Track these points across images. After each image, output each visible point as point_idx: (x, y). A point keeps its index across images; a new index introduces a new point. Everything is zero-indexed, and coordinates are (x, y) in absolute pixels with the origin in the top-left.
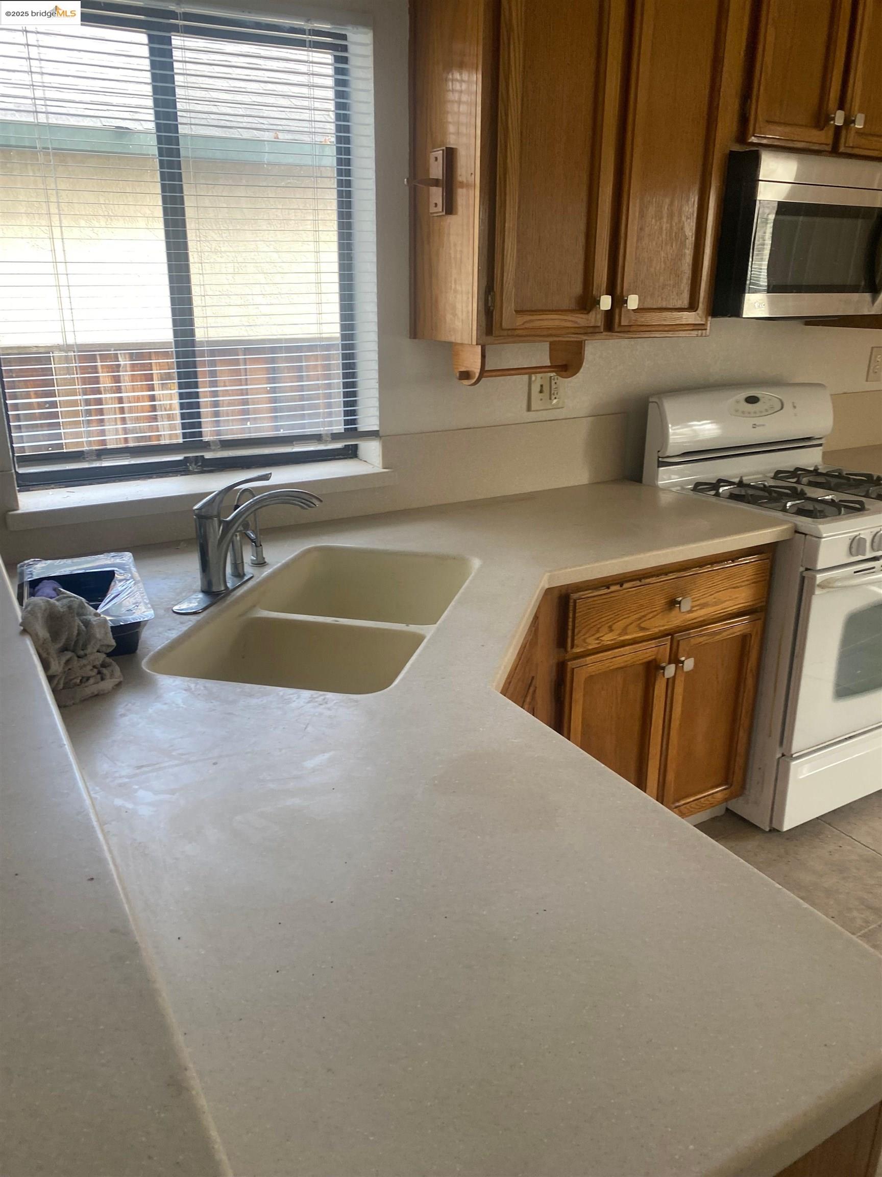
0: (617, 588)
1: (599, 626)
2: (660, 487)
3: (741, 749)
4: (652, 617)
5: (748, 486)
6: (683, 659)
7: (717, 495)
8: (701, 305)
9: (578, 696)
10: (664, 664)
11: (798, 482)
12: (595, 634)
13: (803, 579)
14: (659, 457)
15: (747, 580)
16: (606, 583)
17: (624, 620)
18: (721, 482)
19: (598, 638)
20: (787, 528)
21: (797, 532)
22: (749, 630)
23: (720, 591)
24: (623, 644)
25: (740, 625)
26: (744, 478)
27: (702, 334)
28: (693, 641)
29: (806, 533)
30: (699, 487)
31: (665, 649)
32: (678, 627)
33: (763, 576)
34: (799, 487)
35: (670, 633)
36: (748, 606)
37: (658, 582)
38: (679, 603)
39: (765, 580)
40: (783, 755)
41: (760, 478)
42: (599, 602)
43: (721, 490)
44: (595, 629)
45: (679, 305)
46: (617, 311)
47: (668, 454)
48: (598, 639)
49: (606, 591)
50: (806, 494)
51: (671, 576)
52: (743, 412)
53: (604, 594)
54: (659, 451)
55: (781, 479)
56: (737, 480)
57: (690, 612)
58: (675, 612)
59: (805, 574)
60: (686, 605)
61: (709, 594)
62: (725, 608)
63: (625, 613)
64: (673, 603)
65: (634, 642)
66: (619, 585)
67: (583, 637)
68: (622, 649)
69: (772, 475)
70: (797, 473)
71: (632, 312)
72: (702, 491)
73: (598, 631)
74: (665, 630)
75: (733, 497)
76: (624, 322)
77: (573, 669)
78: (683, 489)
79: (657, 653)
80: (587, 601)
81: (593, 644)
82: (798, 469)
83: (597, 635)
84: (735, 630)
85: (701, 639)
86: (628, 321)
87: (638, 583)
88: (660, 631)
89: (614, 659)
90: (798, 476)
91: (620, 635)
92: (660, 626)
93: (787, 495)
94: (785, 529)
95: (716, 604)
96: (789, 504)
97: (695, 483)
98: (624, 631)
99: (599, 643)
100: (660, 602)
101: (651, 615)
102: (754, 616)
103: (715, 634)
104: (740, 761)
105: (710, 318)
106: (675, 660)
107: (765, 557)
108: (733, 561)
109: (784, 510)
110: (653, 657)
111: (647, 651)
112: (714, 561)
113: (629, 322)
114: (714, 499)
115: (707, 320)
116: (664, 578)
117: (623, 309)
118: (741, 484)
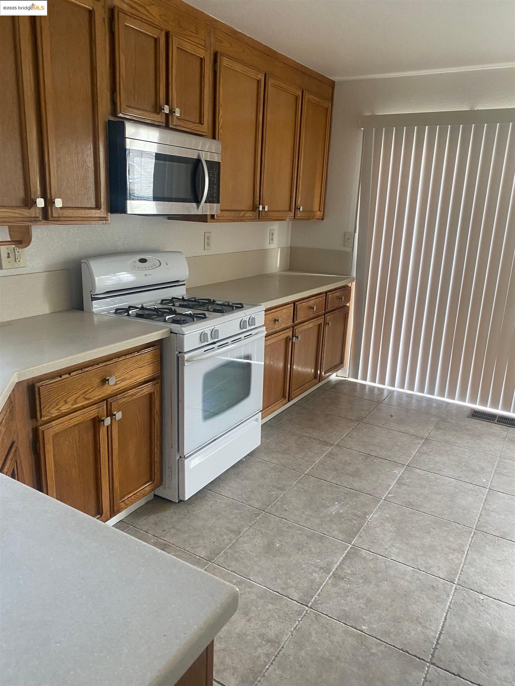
0: (67, 376)
1: (57, 401)
2: (95, 312)
3: (157, 459)
4: (93, 391)
5: (146, 309)
6: (115, 413)
7: (129, 315)
8: (102, 206)
9: (49, 447)
10: (103, 418)
11: (174, 305)
12: (56, 407)
13: (178, 358)
14: (91, 295)
15: (148, 362)
16: (59, 374)
17: (74, 395)
18: (130, 307)
19: (58, 408)
20: (166, 331)
21: (171, 332)
22: (152, 390)
23: (132, 370)
24: (75, 410)
25: (147, 389)
26: (144, 305)
27: (106, 223)
28: (120, 402)
29: (176, 333)
30: (118, 311)
31: (103, 409)
32: (110, 394)
33: (156, 359)
34: (173, 308)
35: (105, 399)
36: (150, 377)
37: (92, 370)
38: (108, 380)
39: (158, 361)
40: (180, 457)
41: (153, 304)
42: (55, 386)
43: (130, 312)
44: (55, 403)
45: (89, 206)
46: (49, 208)
47: (96, 293)
48: (57, 410)
49: (59, 379)
50: (176, 311)
51: (101, 365)
52: (138, 268)
53: (59, 381)
54: (91, 292)
55: (165, 304)
56: (140, 306)
57: (116, 384)
58: (106, 386)
59: (179, 355)
60: (112, 381)
61: (125, 373)
62: (137, 380)
63: (74, 391)
64: (104, 381)
65: (83, 407)
66: (68, 375)
67: (47, 410)
68: (75, 413)
69: (160, 302)
70: (173, 300)
71: (59, 209)
72: (120, 313)
73: (57, 405)
74: (102, 397)
75: (138, 316)
76: (55, 215)
77: (43, 431)
78: (109, 313)
79: (99, 412)
80: (47, 387)
81: (55, 413)
82: (173, 298)
83: (57, 407)
84: (144, 391)
85: (125, 400)
86: (57, 215)
87: (80, 371)
88: (99, 399)
89: (71, 420)
90: (173, 302)
91: (73, 405)
92: (98, 396)
93: (166, 312)
94: (165, 331)
95: (131, 378)
96: (167, 318)
97: (115, 309)
98: (75, 402)
99: (59, 412)
100: (96, 381)
101: (92, 390)
102: (154, 382)
103: (133, 395)
104: (157, 465)
105: (109, 214)
106: (110, 414)
107: (156, 348)
108: (138, 352)
109: (165, 321)
110: (97, 415)
111: (92, 412)
112: (126, 353)
113: (59, 215)
114: (127, 318)
115: (107, 215)
116: (96, 366)
117: (53, 207)
118: (142, 308)
